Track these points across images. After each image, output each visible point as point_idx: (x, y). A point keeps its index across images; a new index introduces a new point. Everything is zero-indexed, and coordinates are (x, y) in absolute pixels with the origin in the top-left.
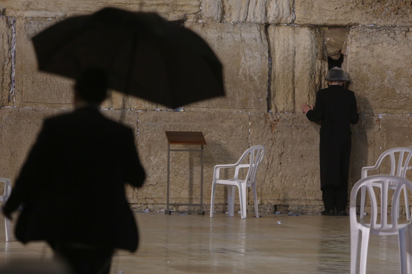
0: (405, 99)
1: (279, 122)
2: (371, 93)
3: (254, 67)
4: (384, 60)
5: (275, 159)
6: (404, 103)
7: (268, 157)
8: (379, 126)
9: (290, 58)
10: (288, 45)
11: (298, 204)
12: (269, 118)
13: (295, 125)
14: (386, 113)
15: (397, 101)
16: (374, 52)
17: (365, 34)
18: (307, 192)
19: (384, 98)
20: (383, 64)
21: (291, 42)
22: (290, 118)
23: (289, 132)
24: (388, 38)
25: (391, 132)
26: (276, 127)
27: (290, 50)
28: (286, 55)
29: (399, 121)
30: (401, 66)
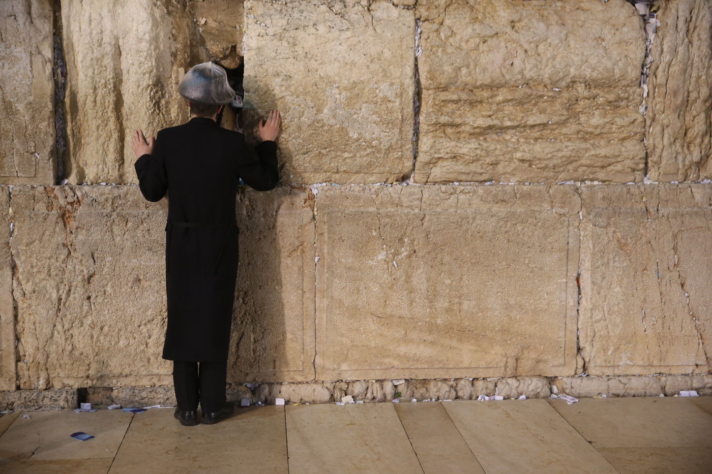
0: (369, 150)
1: (80, 205)
2: (293, 138)
3: (15, 82)
4: (321, 64)
5: (76, 289)
6: (367, 160)
7: (58, 285)
8: (313, 211)
9: (108, 61)
10: (99, 31)
11: (133, 384)
12: (56, 197)
13: (119, 213)
14: (328, 181)
15: (351, 155)
16: (297, 47)
17: (275, 6)
18: (152, 359)
19: (322, 149)
20: (318, 73)
21: (108, 24)
22: (106, 196)
23: (105, 229)
24: (327, 14)
25: (338, 223)
26: (74, 217)
27: (104, 43)
28: (97, 54)
29: (357, 199)
30: (361, 77)
